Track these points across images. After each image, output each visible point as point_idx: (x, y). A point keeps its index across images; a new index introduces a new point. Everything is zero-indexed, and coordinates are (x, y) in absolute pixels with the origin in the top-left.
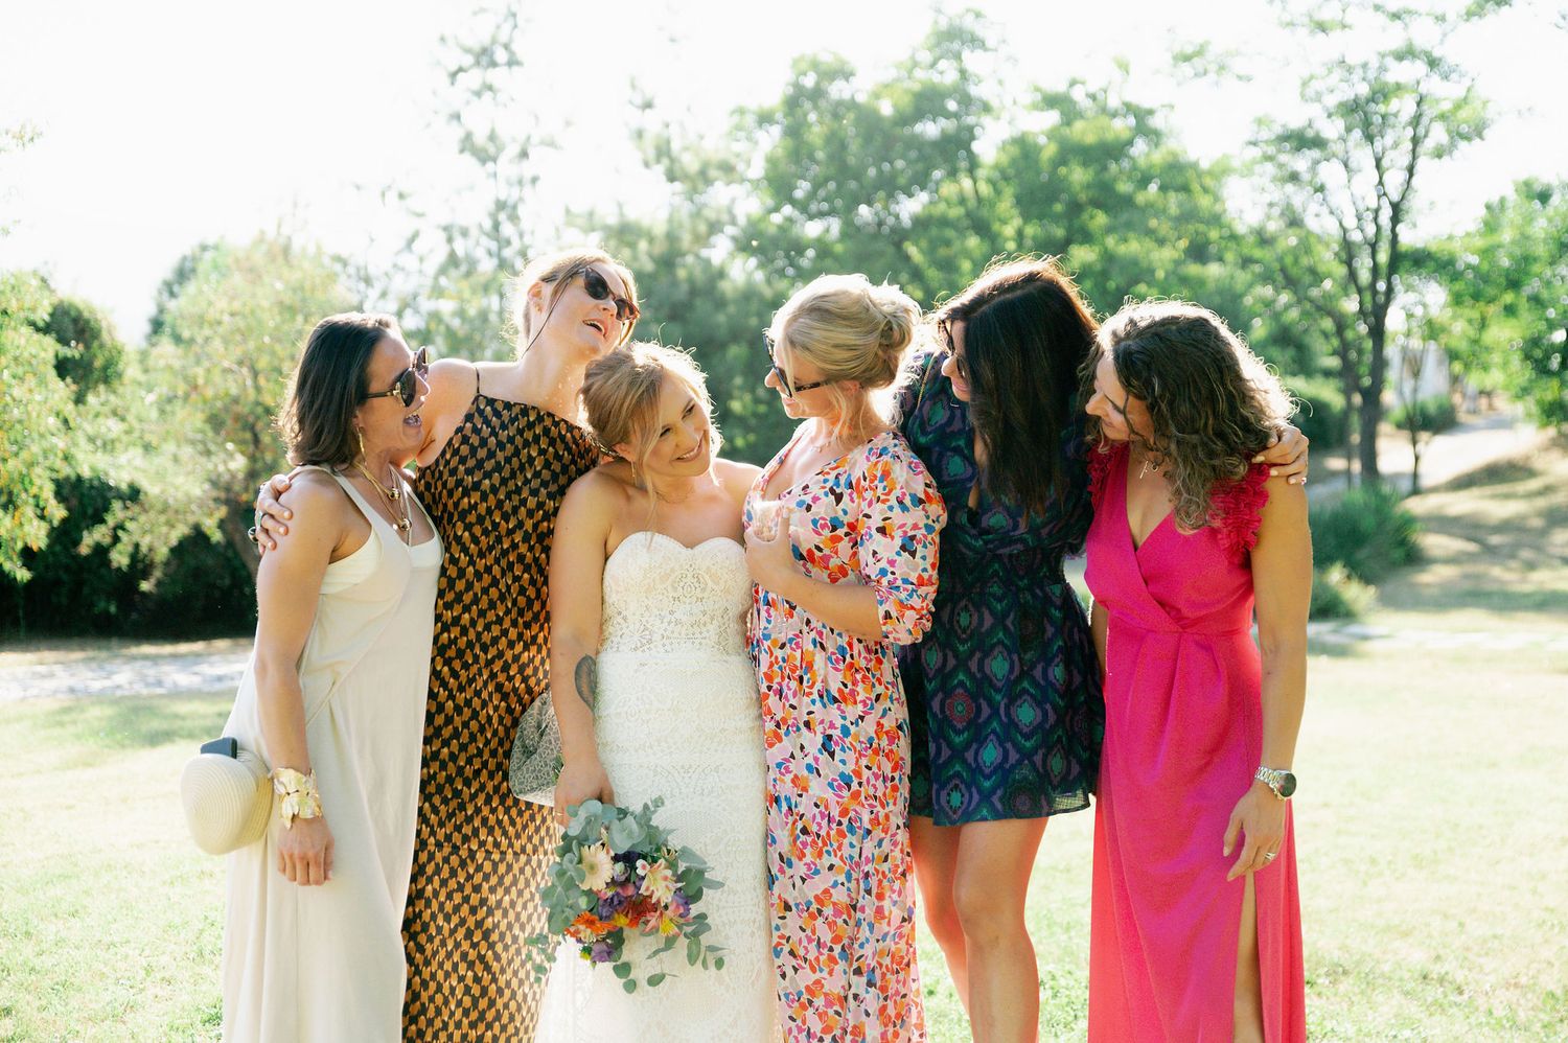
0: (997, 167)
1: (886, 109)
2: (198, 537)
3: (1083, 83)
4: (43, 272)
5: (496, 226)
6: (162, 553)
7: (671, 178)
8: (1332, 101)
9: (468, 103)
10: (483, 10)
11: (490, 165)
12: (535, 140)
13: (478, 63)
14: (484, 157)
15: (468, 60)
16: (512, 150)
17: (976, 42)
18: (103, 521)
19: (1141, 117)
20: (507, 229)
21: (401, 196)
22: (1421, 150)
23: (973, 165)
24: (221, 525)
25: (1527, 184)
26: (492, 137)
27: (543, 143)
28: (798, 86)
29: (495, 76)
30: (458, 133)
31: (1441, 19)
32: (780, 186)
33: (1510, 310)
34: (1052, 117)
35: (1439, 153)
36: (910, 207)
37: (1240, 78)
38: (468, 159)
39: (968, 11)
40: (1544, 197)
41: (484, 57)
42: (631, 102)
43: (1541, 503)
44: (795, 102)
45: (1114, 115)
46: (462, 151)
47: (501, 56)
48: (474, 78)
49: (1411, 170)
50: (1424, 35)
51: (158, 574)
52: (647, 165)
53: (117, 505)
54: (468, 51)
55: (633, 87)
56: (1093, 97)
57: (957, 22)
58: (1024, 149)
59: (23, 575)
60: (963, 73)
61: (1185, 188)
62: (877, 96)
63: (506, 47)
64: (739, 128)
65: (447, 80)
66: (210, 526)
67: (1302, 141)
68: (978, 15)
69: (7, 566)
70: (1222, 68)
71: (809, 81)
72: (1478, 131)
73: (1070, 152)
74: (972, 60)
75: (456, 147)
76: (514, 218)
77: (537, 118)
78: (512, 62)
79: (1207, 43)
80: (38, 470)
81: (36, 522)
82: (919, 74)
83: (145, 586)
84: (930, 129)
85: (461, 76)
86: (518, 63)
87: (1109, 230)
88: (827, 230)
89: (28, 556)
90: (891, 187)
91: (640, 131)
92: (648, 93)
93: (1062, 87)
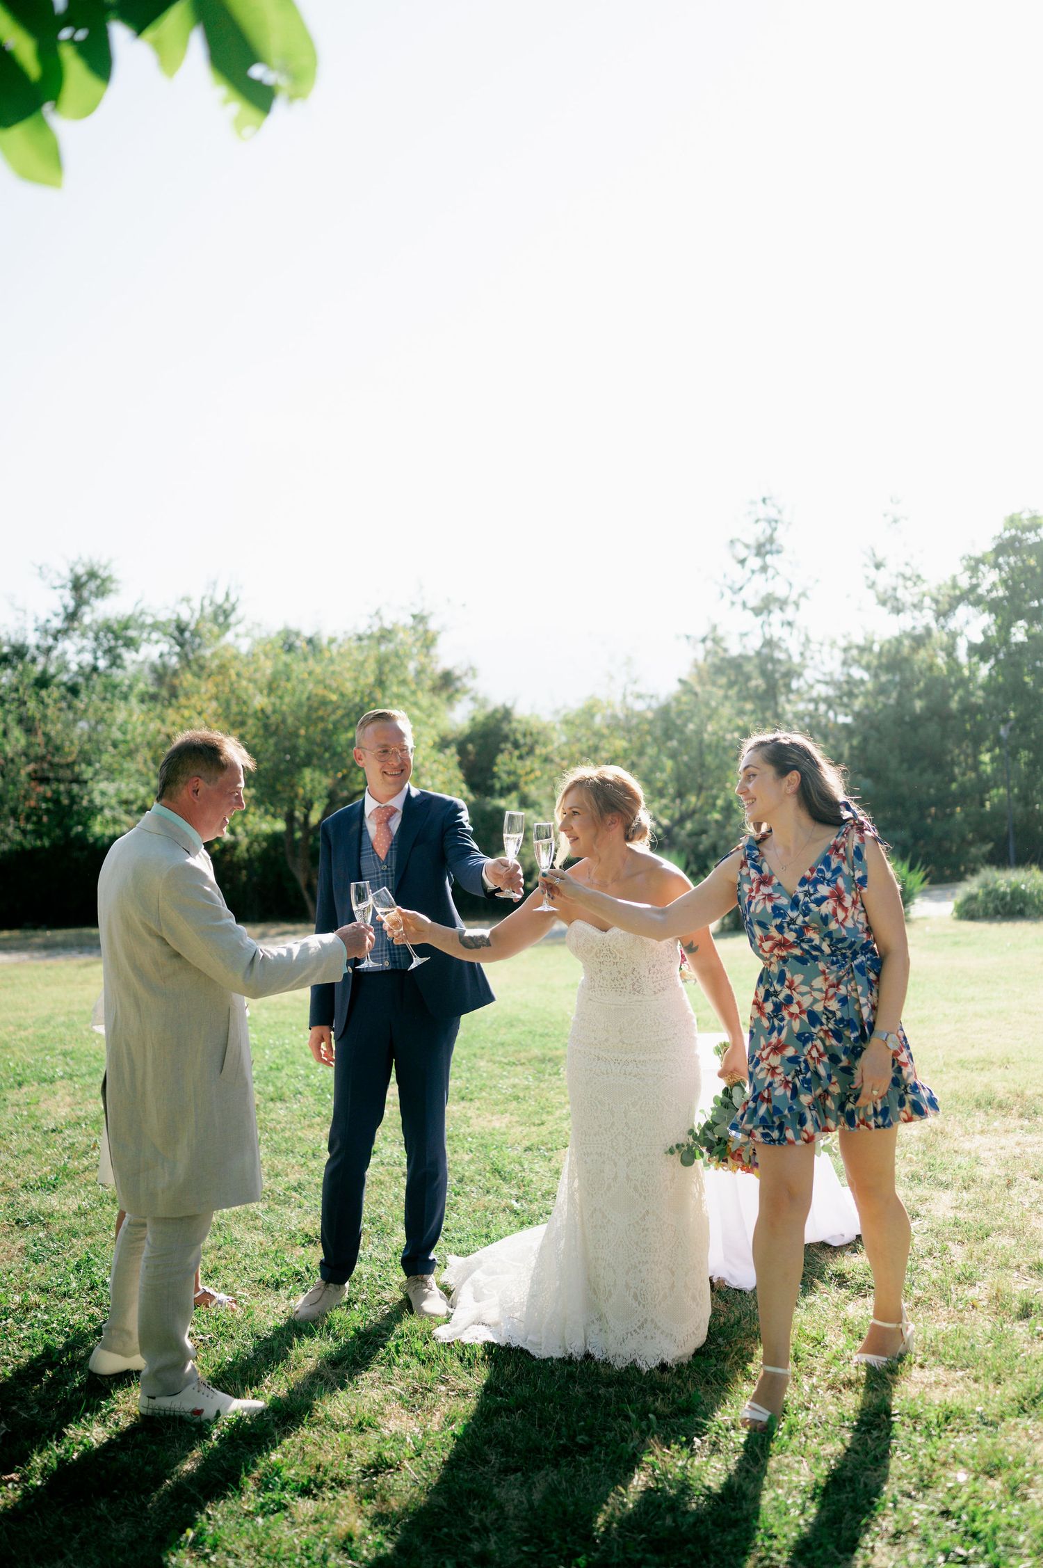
7: (897, 611)
9: (749, 579)
10: (757, 521)
14: (757, 612)
15: (754, 551)
16: (777, 606)
26: (766, 598)
28: (1002, 537)
29: (769, 558)
38: (750, 614)
41: (762, 549)
42: (867, 565)
46: (746, 609)
48: (754, 562)
52: (880, 604)
54: (747, 546)
64: (967, 568)
65: (739, 566)
71: (1011, 534)
75: (739, 607)
77: (790, 584)
85: (746, 562)
86: (778, 552)
91: (874, 583)
92: (879, 558)
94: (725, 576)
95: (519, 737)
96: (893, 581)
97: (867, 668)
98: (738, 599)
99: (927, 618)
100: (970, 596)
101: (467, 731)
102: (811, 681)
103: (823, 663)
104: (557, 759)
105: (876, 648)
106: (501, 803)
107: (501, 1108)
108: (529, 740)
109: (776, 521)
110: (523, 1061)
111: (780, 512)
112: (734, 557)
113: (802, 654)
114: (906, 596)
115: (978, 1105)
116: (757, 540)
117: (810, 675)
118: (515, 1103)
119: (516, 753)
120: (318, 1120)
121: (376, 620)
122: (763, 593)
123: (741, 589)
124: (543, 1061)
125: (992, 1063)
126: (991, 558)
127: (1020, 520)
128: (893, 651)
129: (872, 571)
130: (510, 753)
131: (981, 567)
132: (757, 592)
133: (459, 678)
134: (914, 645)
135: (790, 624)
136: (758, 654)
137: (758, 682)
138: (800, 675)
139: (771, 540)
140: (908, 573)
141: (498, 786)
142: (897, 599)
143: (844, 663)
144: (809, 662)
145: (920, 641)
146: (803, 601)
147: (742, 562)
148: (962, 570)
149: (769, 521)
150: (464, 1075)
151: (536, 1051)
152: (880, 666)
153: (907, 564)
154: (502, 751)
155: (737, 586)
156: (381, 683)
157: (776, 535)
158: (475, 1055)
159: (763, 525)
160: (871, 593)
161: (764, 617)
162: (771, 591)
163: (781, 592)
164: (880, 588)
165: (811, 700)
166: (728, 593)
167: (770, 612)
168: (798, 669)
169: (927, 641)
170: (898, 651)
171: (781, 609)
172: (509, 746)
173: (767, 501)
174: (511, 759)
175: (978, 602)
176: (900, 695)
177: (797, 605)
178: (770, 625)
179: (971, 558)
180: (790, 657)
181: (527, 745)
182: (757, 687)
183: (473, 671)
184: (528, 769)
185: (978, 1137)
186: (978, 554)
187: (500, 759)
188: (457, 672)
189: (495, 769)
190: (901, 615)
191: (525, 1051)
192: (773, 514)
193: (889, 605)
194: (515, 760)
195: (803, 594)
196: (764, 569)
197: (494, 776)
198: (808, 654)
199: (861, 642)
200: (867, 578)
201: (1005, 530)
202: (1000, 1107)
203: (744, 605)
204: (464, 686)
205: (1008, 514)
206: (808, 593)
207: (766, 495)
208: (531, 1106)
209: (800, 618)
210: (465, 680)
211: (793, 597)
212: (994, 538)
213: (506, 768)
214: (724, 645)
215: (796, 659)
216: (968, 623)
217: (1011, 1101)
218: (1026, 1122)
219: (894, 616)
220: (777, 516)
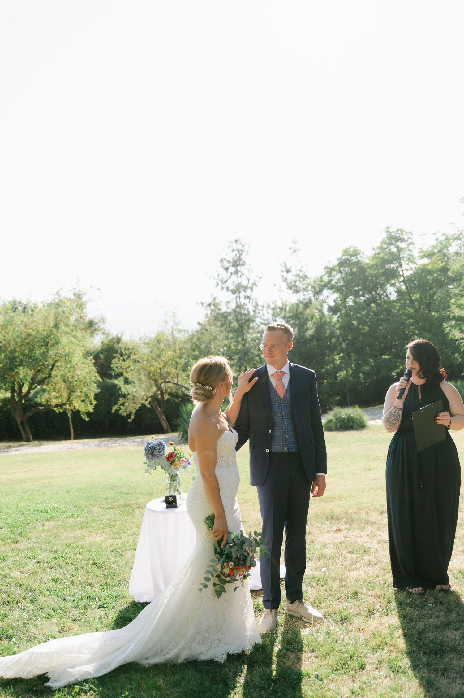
2: (143, 406)
3: (436, 247)
6: (135, 411)
10: (233, 251)
14: (234, 292)
15: (232, 264)
17: (402, 240)
24: (150, 403)
28: (342, 259)
29: (239, 267)
38: (230, 293)
39: (398, 230)
41: (236, 264)
48: (232, 269)
51: (133, 417)
52: (289, 289)
53: (121, 399)
54: (229, 262)
57: (394, 234)
59: (87, 419)
60: (399, 250)
64: (327, 273)
65: (225, 271)
66: (147, 404)
68: (402, 232)
69: (83, 417)
71: (346, 257)
74: (402, 245)
75: (225, 290)
77: (248, 279)
81: (90, 405)
83: (129, 421)
86: (243, 265)
89: (88, 414)
91: (286, 279)
92: (288, 267)
93: (429, 250)
94: (219, 276)
95: (123, 350)
96: (294, 278)
97: (284, 318)
98: (225, 286)
99: (310, 294)
100: (328, 285)
101: (100, 348)
102: (259, 323)
103: (264, 315)
104: (141, 361)
105: (288, 308)
106: (116, 382)
107: (101, 531)
108: (127, 352)
109: (242, 251)
110: (115, 507)
111: (243, 246)
112: (222, 266)
113: (254, 311)
114: (300, 285)
115: (327, 519)
116: (233, 259)
117: (258, 320)
118: (108, 528)
119: (122, 358)
120: (9, 541)
121: (56, 296)
122: (236, 283)
123: (226, 281)
124: (125, 506)
125: (335, 498)
126: (337, 268)
127: (350, 251)
128: (295, 309)
129: (285, 274)
130: (119, 359)
131: (333, 272)
132: (233, 282)
133: (96, 323)
134: (304, 307)
135: (249, 298)
136: (235, 311)
137: (235, 324)
138: (253, 321)
139: (240, 259)
140: (301, 274)
141: (113, 374)
142: (296, 286)
143: (273, 315)
144: (257, 315)
145: (307, 304)
146: (254, 287)
147: (227, 269)
148: (324, 273)
149: (238, 251)
150: (85, 515)
151: (122, 502)
152: (290, 317)
153: (300, 271)
154: (115, 357)
155: (225, 280)
156: (56, 326)
157: (242, 257)
158: (92, 505)
159: (236, 252)
160: (285, 284)
161: (237, 294)
162: (240, 282)
163: (244, 282)
164: (289, 281)
165: (258, 332)
166: (220, 283)
167: (240, 292)
168: (253, 318)
169: (310, 305)
170: (297, 310)
171: (244, 290)
172: (118, 355)
173: (238, 242)
174: (119, 361)
175: (332, 288)
176: (299, 330)
177: (252, 289)
178: (240, 297)
179: (328, 268)
180: (249, 312)
181: (126, 355)
182: (234, 326)
183: (103, 320)
184: (127, 366)
185: (326, 534)
186: (331, 266)
187: (114, 361)
188: (96, 321)
189: (112, 366)
190: (299, 294)
191: (117, 502)
192: (240, 247)
193: (293, 289)
194: (121, 361)
195: (254, 284)
196: (237, 272)
197: (111, 369)
198: (257, 311)
199: (281, 305)
200: (283, 276)
201: (343, 256)
202: (337, 519)
203: (227, 288)
204: (99, 327)
205: (344, 248)
206: (257, 283)
207: (237, 239)
208: (116, 529)
209: (254, 295)
210: (99, 324)
211: (250, 285)
212: (338, 259)
213: (117, 365)
214: (218, 307)
215: (252, 313)
216: (327, 297)
217: (341, 516)
218: (348, 526)
219: (295, 294)
220: (242, 249)
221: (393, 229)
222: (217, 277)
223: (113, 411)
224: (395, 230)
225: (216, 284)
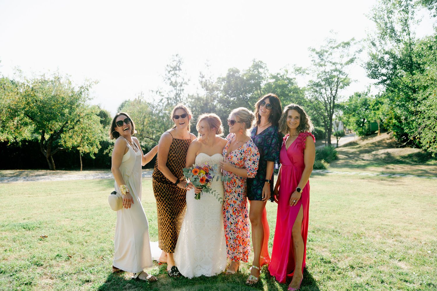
0: (264, 88)
1: (245, 78)
3: (280, 74)
4: (99, 106)
5: (176, 98)
7: (207, 90)
8: (322, 78)
9: (172, 76)
10: (175, 61)
11: (175, 88)
12: (183, 83)
13: (173, 70)
14: (174, 86)
16: (179, 85)
17: (261, 67)
18: (108, 149)
19: (290, 80)
20: (178, 98)
21: (160, 93)
22: (338, 87)
23: (260, 89)
25: (357, 93)
26: (176, 82)
27: (184, 84)
28: (229, 74)
29: (177, 72)
30: (170, 81)
31: (341, 64)
32: (226, 91)
33: (354, 115)
34: (274, 80)
35: (341, 88)
36: (249, 95)
37: (307, 73)
38: (171, 86)
39: (259, 61)
40: (360, 96)
41: (175, 69)
42: (200, 77)
43: (359, 149)
44: (229, 76)
45: (285, 80)
46: (170, 85)
47: (178, 68)
48: (173, 72)
49: (337, 90)
50: (339, 67)
52: (203, 88)
53: (110, 146)
54: (171, 67)
55: (200, 74)
56: (281, 76)
57: (257, 63)
58: (269, 85)
59: (94, 158)
60: (258, 72)
61: (297, 93)
62: (243, 76)
63: (178, 67)
64: (219, 81)
67: (318, 85)
68: (261, 62)
69: (91, 156)
70: (304, 72)
71: (231, 73)
72: (348, 84)
73: (277, 86)
74: (261, 70)
75: (169, 84)
76: (179, 97)
77: (183, 79)
78: (180, 69)
79: (301, 68)
80: (97, 140)
81: (96, 149)
82: (251, 72)
84: (253, 82)
85: (171, 72)
87: (284, 100)
88: (235, 99)
89: (95, 154)
90: (246, 92)
91: (202, 82)
92: (203, 75)
93: (276, 75)
94: (166, 75)
96: (206, 82)
111: (181, 59)
112: (167, 70)
116: (174, 66)
123: (170, 79)
126: (226, 79)
127: (233, 70)
129: (200, 79)
135: (183, 90)
142: (207, 87)
147: (169, 72)
148: (217, 81)
157: (180, 64)
159: (177, 62)
160: (200, 84)
163: (179, 80)
166: (166, 80)
173: (178, 56)
175: (219, 90)
186: (222, 77)
196: (175, 74)
200: (199, 80)
205: (230, 68)
207: (177, 54)
214: (162, 94)
220: (180, 60)
221: (257, 61)
222: (165, 76)
223: (104, 154)
224: (258, 61)
225: (163, 80)
